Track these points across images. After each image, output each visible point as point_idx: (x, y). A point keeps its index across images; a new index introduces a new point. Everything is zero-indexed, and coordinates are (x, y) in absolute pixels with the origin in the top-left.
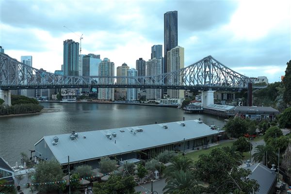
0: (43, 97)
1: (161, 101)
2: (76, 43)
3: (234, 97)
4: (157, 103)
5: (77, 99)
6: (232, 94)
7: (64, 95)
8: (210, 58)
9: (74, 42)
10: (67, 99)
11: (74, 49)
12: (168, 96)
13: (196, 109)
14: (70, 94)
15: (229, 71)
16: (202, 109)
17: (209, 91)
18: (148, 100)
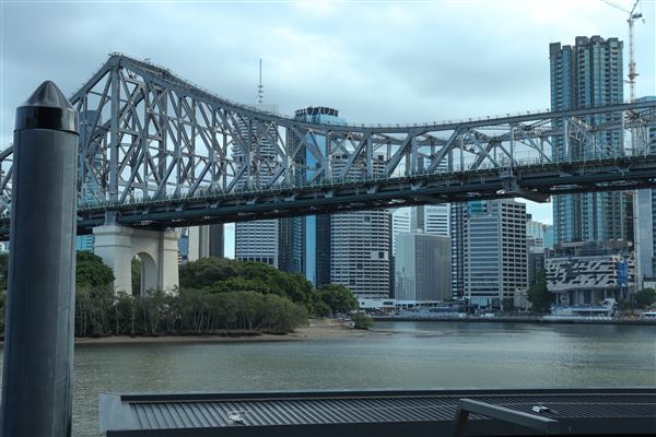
0: (475, 301)
2: (607, 44)
5: (620, 306)
7: (560, 287)
9: (596, 39)
10: (571, 304)
11: (599, 71)
14: (585, 282)
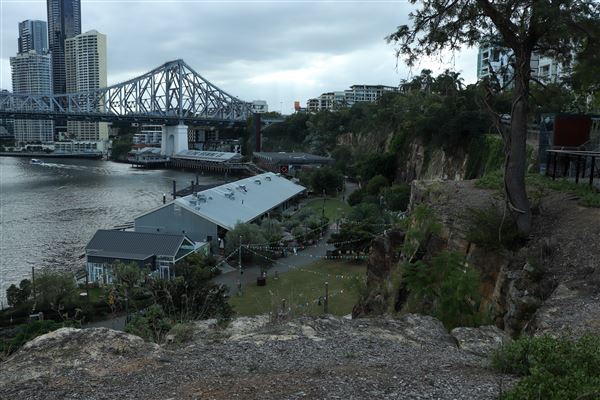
1: (57, 147)
3: (217, 136)
4: (48, 151)
6: (214, 131)
8: (180, 63)
12: (73, 136)
13: (154, 160)
15: (213, 89)
16: (168, 159)
17: (179, 127)
18: (22, 144)
